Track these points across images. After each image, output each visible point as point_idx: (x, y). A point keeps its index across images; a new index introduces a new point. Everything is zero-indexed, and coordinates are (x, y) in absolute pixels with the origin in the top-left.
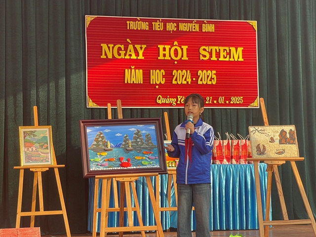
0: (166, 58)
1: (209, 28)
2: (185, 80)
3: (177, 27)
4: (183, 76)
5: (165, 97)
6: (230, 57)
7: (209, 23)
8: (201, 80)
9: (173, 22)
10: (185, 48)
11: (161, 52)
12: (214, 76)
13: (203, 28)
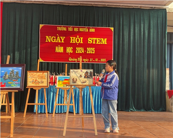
0: (73, 42)
1: (92, 30)
2: (81, 51)
3: (79, 30)
5: (72, 58)
6: (101, 43)
7: (92, 28)
8: (88, 52)
9: (77, 27)
10: (82, 38)
11: (72, 40)
12: (94, 50)
13: (90, 30)
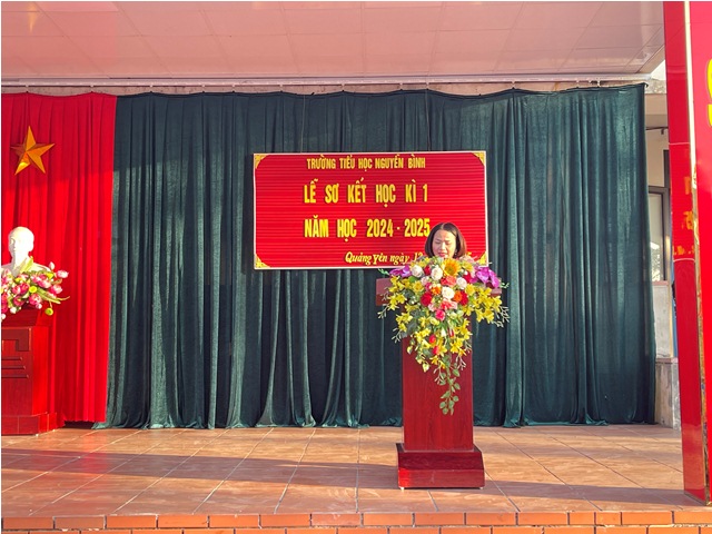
2: (385, 232)
3: (373, 163)
4: (381, 227)
